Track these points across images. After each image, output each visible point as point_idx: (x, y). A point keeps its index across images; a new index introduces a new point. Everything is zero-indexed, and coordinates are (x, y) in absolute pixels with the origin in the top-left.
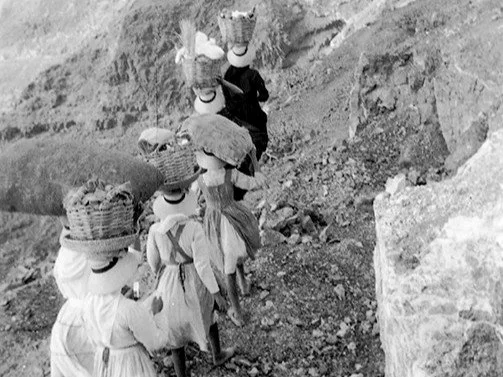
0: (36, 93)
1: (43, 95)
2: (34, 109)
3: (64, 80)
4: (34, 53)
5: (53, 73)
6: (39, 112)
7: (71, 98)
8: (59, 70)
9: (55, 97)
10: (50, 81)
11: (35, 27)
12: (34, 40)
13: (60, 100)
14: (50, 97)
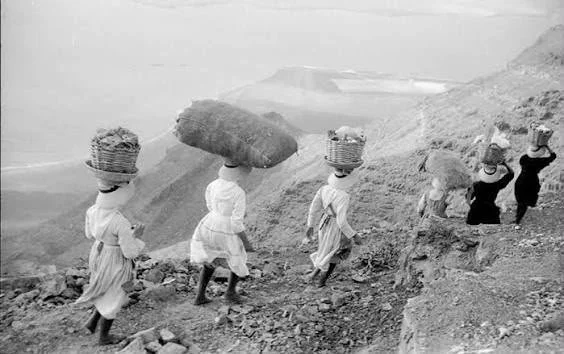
0: (533, 105)
1: (537, 108)
2: (526, 116)
3: (557, 103)
4: (547, 76)
5: (551, 95)
6: (529, 119)
7: (556, 117)
8: (557, 94)
9: (544, 112)
10: (547, 100)
11: (556, 58)
12: (551, 67)
13: (548, 116)
14: (541, 111)
